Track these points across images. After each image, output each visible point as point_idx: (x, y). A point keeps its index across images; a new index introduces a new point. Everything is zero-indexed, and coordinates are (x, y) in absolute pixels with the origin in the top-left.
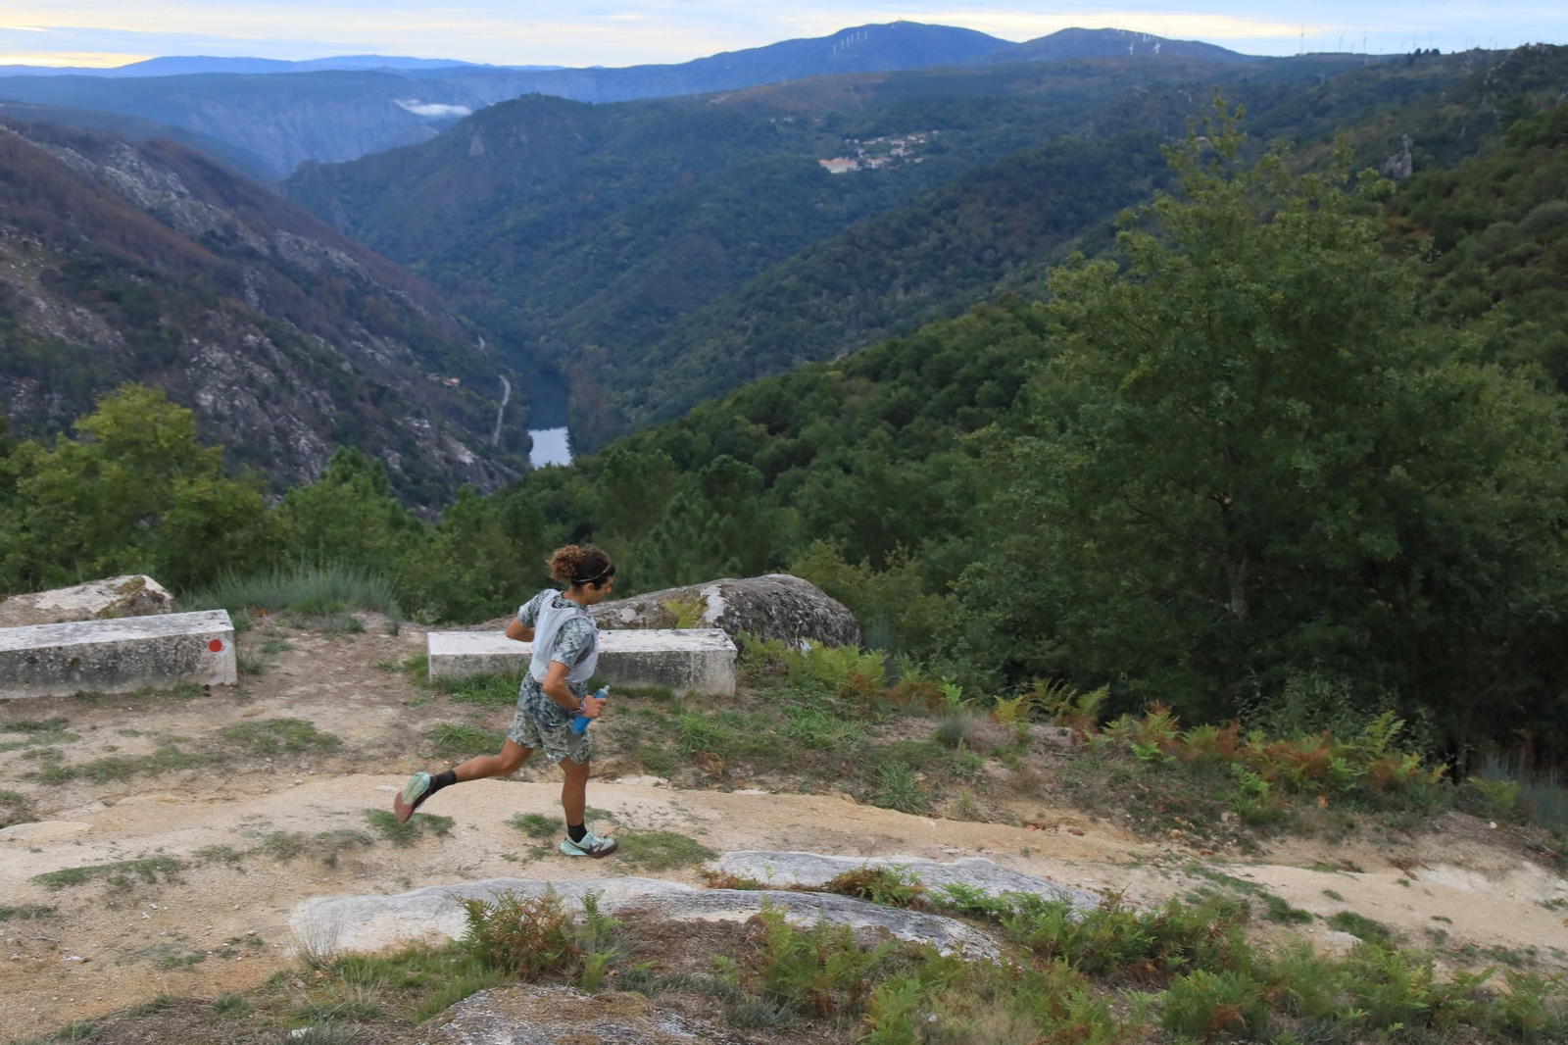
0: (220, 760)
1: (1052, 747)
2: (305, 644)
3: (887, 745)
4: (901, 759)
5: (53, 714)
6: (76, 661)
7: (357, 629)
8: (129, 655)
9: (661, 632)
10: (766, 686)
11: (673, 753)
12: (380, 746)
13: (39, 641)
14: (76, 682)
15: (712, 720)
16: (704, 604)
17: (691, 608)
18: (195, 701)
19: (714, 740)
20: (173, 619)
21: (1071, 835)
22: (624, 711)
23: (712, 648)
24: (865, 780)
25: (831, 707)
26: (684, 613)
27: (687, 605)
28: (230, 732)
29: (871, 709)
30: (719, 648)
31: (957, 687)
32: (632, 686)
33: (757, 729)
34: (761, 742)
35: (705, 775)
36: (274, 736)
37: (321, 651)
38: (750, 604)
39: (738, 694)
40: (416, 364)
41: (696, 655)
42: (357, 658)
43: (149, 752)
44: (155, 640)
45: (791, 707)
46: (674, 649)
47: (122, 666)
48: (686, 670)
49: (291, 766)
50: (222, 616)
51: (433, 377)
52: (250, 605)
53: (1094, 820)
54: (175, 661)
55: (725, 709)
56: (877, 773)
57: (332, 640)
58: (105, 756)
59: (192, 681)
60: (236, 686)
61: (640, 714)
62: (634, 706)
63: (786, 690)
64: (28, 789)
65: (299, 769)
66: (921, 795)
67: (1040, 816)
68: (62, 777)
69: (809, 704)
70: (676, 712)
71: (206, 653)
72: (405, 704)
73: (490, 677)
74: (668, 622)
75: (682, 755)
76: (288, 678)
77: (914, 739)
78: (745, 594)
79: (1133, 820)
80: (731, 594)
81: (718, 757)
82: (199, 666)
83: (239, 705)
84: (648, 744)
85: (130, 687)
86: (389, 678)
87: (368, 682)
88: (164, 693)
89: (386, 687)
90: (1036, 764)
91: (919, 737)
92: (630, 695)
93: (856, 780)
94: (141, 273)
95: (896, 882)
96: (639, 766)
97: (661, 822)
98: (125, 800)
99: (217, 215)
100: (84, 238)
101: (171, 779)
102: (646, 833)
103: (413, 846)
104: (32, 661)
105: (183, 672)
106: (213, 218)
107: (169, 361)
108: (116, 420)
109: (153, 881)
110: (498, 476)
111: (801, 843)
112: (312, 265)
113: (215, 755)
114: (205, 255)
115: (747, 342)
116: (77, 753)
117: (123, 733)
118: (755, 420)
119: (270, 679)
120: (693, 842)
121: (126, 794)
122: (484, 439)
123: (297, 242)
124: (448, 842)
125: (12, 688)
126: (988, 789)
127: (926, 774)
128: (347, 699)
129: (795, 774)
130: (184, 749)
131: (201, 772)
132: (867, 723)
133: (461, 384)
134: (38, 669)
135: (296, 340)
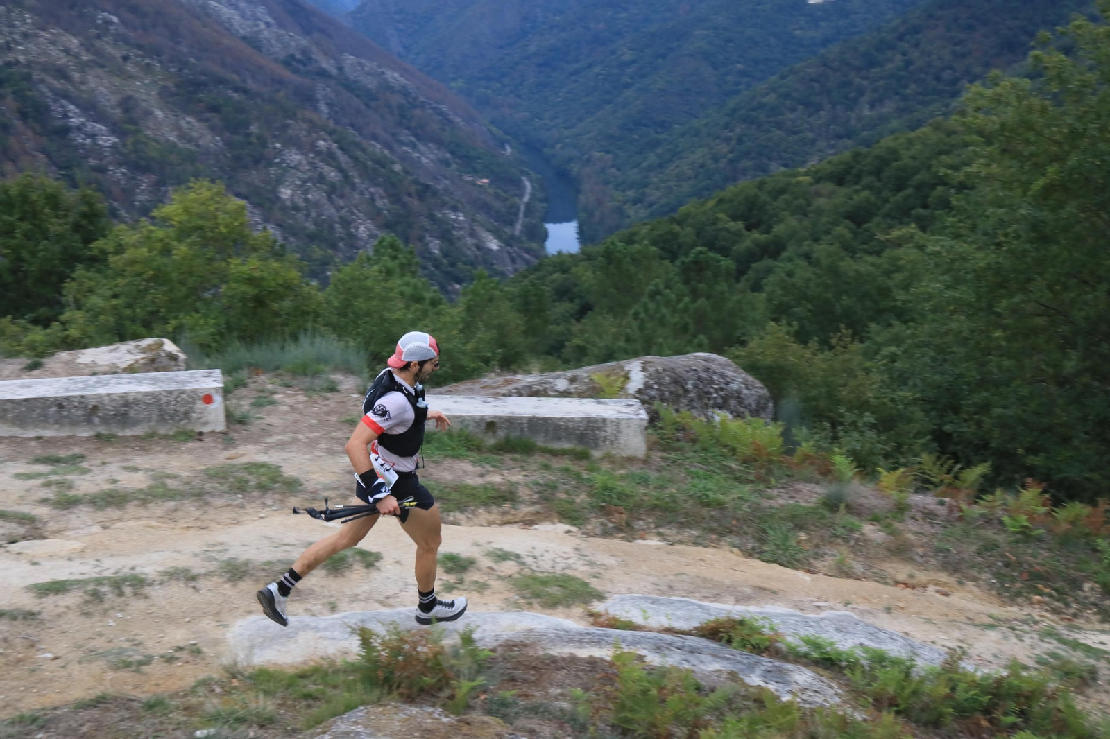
0: (200, 495)
1: (929, 515)
2: (287, 399)
3: (776, 506)
4: (786, 519)
5: (76, 450)
6: (95, 408)
7: (332, 389)
8: (138, 405)
9: (586, 400)
10: (676, 450)
11: (584, 505)
12: (334, 489)
13: (67, 390)
14: (95, 425)
15: (622, 478)
16: (627, 377)
17: (616, 381)
18: (190, 445)
19: (622, 496)
20: (177, 376)
21: (938, 595)
22: (546, 467)
23: (626, 416)
24: (753, 537)
25: (731, 471)
26: (610, 385)
27: (613, 378)
28: (211, 472)
29: (767, 474)
30: (633, 416)
31: (847, 458)
32: (556, 446)
33: (662, 487)
34: (663, 499)
35: (611, 525)
36: (247, 476)
37: (301, 406)
38: (668, 378)
39: (648, 457)
40: (454, 166)
41: (612, 422)
42: (329, 413)
43: (143, 486)
44: (160, 392)
45: (694, 470)
46: (594, 416)
47: (132, 413)
48: (603, 434)
49: (258, 502)
50: (215, 375)
51: (468, 178)
52: (250, 365)
53: (961, 583)
54: (175, 410)
55: (636, 469)
56: (764, 531)
57: (310, 397)
58: (108, 487)
59: (189, 427)
60: (224, 433)
61: (560, 471)
62: (557, 463)
63: (692, 454)
64: (42, 511)
65: (264, 505)
66: (802, 551)
67: (911, 576)
68: (69, 503)
69: (711, 468)
70: (592, 470)
71: (200, 405)
73: (435, 434)
74: (595, 392)
75: (593, 507)
76: (269, 428)
77: (802, 503)
78: (664, 370)
79: (998, 585)
80: (652, 369)
81: (623, 511)
82: (195, 415)
83: (225, 449)
84: (563, 496)
85: (139, 431)
87: (334, 434)
88: (166, 437)
90: (911, 530)
91: (806, 501)
92: (554, 453)
93: (745, 536)
94: (236, 89)
95: (756, 631)
96: (555, 515)
97: (562, 565)
98: (119, 525)
99: (297, 41)
100: (192, 60)
101: (158, 509)
102: (546, 574)
103: (343, 576)
104: (61, 406)
105: (181, 420)
106: (293, 44)
107: (257, 161)
108: (187, 211)
109: (121, 594)
110: (519, 261)
111: (684, 590)
112: (371, 83)
113: (196, 491)
114: (286, 74)
115: (731, 151)
116: (85, 484)
117: (126, 468)
118: (734, 218)
119: (254, 428)
120: (586, 584)
121: (120, 520)
122: (508, 230)
123: (360, 64)
124: (374, 574)
125: (44, 428)
126: (864, 550)
127: (808, 534)
128: (314, 447)
129: (690, 528)
130: (172, 484)
131: (182, 504)
132: (761, 487)
133: (491, 184)
134: (65, 413)
135: (358, 145)
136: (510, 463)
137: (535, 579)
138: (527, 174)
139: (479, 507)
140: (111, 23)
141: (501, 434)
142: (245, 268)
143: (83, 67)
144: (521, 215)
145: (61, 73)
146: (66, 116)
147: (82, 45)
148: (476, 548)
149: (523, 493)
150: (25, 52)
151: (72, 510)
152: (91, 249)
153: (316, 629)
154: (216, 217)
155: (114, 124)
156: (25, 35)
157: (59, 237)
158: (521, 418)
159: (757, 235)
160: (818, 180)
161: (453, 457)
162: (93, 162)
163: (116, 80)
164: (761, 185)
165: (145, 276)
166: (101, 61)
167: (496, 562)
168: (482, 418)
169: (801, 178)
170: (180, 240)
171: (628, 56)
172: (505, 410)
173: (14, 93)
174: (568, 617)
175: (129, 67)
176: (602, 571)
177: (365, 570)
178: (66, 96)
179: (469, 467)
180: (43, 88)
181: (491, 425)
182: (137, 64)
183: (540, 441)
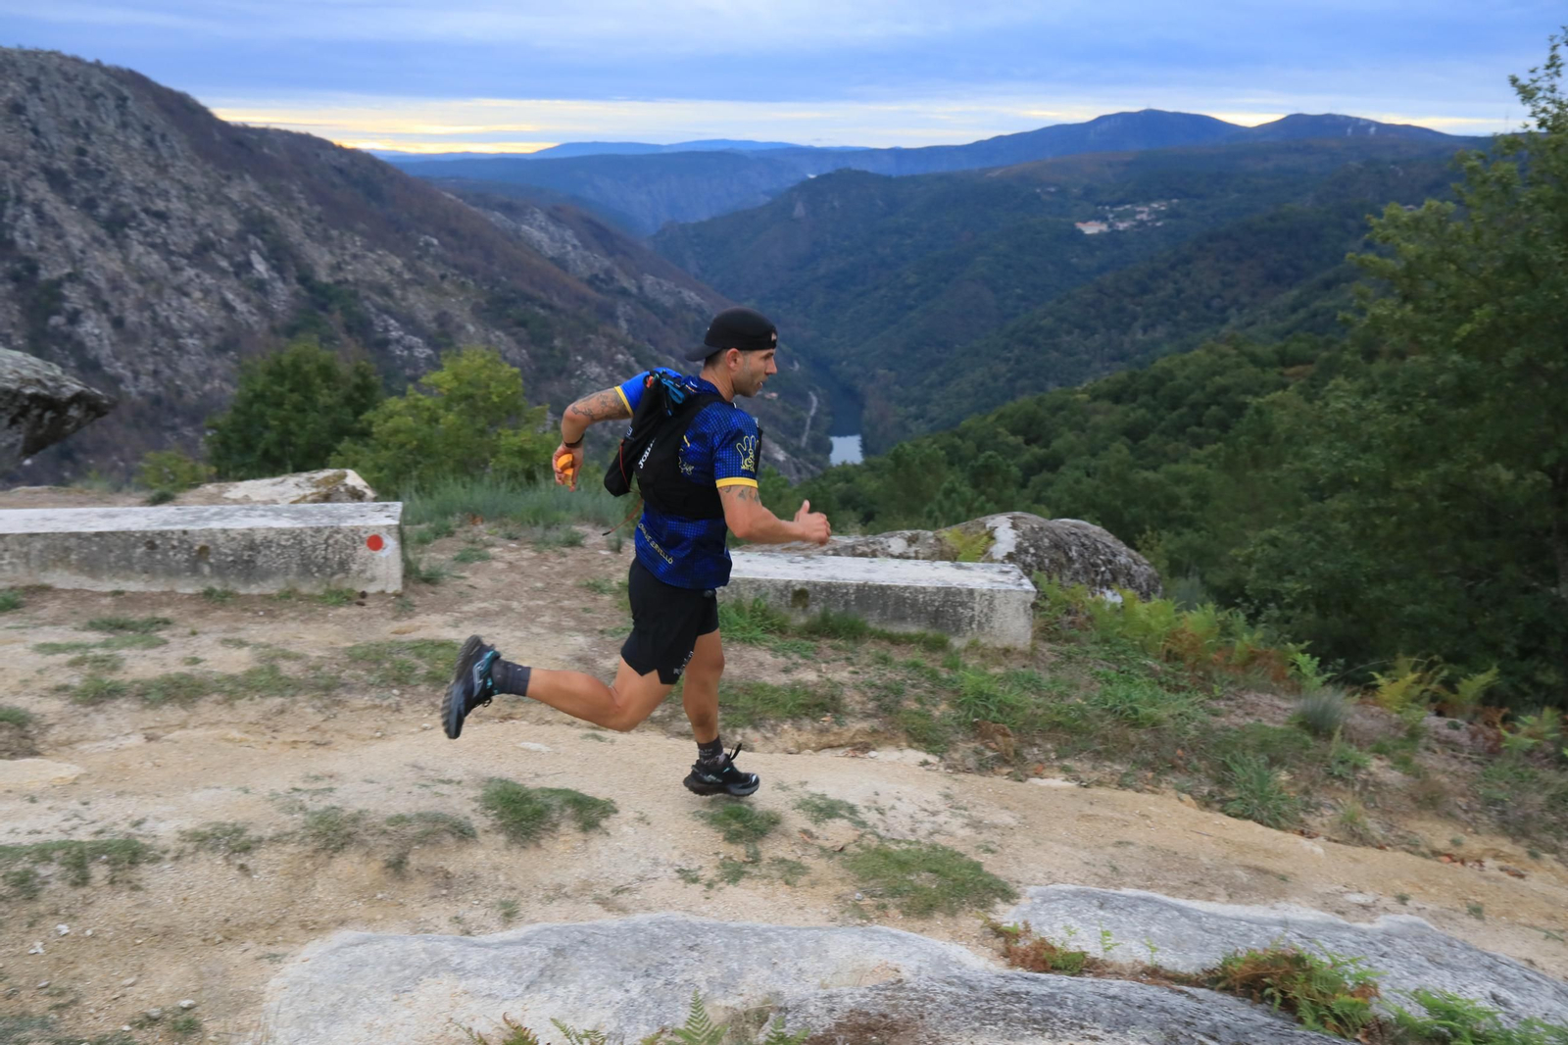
0: (327, 689)
1: (1447, 744)
2: (504, 553)
3: (1232, 728)
4: (1255, 749)
6: (204, 550)
7: (573, 542)
8: (270, 547)
9: (938, 563)
10: (1068, 640)
11: (948, 721)
13: (166, 523)
14: (204, 576)
15: (1000, 680)
16: (991, 537)
17: (974, 542)
18: (342, 611)
19: (1004, 708)
20: (336, 509)
21: (1504, 875)
22: (885, 661)
23: (1003, 587)
24: (1208, 776)
25: (1152, 673)
26: (967, 547)
27: (971, 538)
28: (358, 651)
29: (1204, 679)
30: (1013, 587)
31: (1313, 657)
32: (897, 629)
33: (1062, 696)
34: (1067, 714)
35: (989, 754)
36: (412, 660)
37: (524, 563)
38: (1046, 540)
39: (1034, 648)
41: (983, 595)
42: (564, 575)
43: (240, 670)
44: (301, 530)
45: (1101, 670)
46: (954, 584)
47: (260, 561)
48: (968, 613)
49: (425, 703)
50: (391, 509)
52: (464, 510)
53: (1534, 855)
54: (325, 558)
55: (1015, 666)
56: (1228, 769)
57: (540, 552)
59: (346, 585)
60: (398, 596)
61: (906, 666)
62: (899, 655)
63: (1093, 647)
66: (1287, 802)
67: (1456, 843)
68: (101, 695)
69: (1124, 667)
70: (954, 667)
71: (363, 551)
72: (602, 632)
75: (959, 724)
76: (470, 591)
77: (1265, 722)
78: (1041, 529)
80: (1025, 527)
81: (1009, 731)
82: (355, 567)
83: (395, 618)
84: (915, 706)
85: (271, 587)
86: (595, 600)
87: (566, 603)
88: (309, 598)
89: (585, 610)
90: (1436, 767)
91: (1272, 720)
92: (894, 640)
93: (1196, 775)
94: (543, 306)
95: (1334, 985)
96: (902, 736)
97: (928, 826)
98: (176, 734)
99: (601, 262)
100: (504, 279)
101: (249, 709)
102: (905, 846)
103: (539, 846)
104: (152, 546)
105: (333, 574)
106: (597, 265)
107: (560, 372)
108: (456, 376)
109: (83, 880)
110: (804, 471)
111: (1137, 874)
112: (668, 302)
113: (322, 682)
114: (590, 293)
115: (1010, 371)
116: (141, 664)
117: (225, 642)
118: (1014, 433)
119: (446, 592)
120: (977, 867)
121: (183, 726)
122: (794, 442)
123: (659, 284)
124: (597, 842)
125: (127, 578)
126: (1377, 798)
127: (1292, 773)
128: (532, 621)
129: (1113, 761)
130: (288, 668)
131: (294, 703)
132: (1201, 697)
133: (779, 398)
134: (159, 557)
135: (654, 359)
136: (829, 652)
137: (887, 855)
138: (814, 390)
139: (784, 721)
140: (432, 245)
141: (816, 609)
142: (515, 440)
143: (405, 285)
144: (807, 428)
145: (385, 291)
146: (386, 330)
147: (405, 265)
148: (780, 794)
149: (852, 699)
150: (353, 272)
151: (102, 706)
152: (360, 422)
153: (460, 971)
154: (488, 386)
155: (430, 337)
156: (355, 257)
157: (328, 409)
158: (846, 586)
159: (1036, 450)
160: (1095, 398)
161: (743, 640)
162: (408, 372)
163: (434, 297)
164: (1040, 402)
165: (408, 447)
166: (420, 280)
167: (816, 821)
168: (788, 584)
169: (1079, 396)
170: (448, 409)
171: (912, 279)
172: (822, 573)
173: (342, 308)
174: (955, 937)
175: (446, 286)
176: (997, 839)
177: (580, 836)
178: (387, 311)
179: (767, 658)
180: (367, 304)
181: (801, 595)
182: (453, 282)
183: (873, 622)
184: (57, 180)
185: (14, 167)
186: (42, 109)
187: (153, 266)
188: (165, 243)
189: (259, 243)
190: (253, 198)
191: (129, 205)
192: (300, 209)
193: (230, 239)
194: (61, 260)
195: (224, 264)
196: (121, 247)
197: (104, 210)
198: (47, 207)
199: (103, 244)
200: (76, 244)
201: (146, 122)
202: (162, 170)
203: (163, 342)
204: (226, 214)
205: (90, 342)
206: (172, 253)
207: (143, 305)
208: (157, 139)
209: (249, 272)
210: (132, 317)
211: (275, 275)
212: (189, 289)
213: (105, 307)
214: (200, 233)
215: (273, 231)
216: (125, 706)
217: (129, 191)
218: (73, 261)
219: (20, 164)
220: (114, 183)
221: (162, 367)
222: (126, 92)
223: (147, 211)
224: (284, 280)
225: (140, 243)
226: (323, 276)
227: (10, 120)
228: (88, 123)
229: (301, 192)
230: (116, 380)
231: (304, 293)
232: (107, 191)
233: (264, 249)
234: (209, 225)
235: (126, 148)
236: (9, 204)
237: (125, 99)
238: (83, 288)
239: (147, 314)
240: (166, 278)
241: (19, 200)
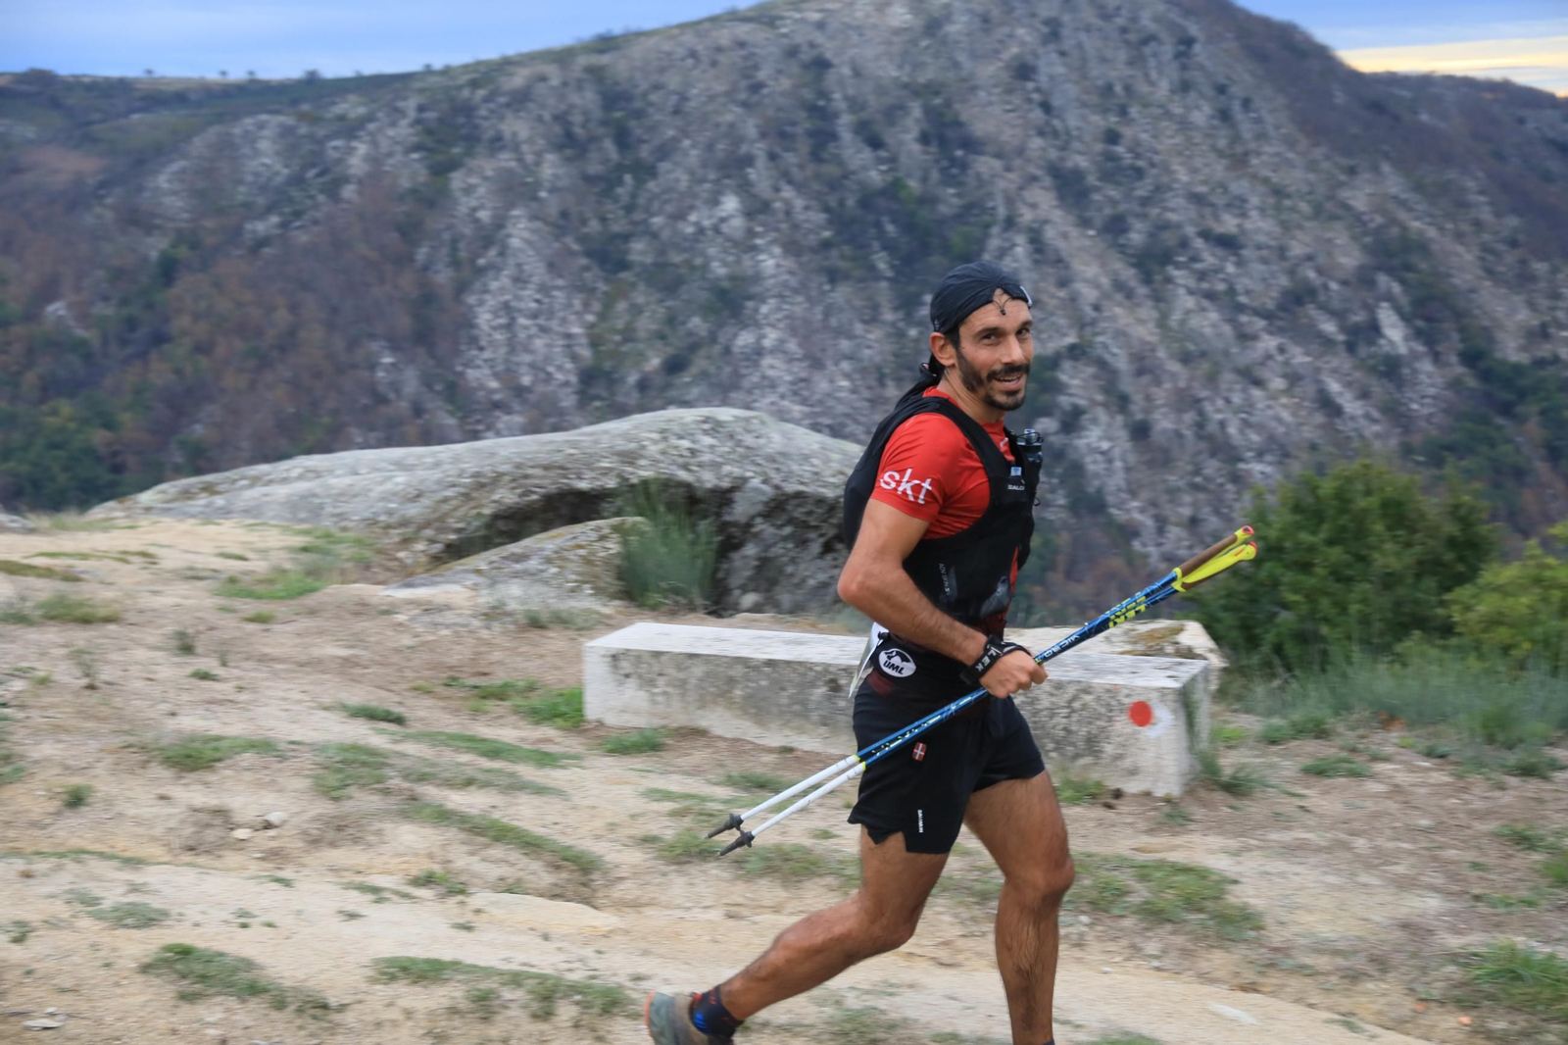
12: (1336, 953)
20: (1103, 660)
49: (1124, 942)
50: (1184, 668)
59: (1095, 776)
71: (1123, 725)
72: (1477, 898)
82: (1109, 749)
86: (1509, 856)
89: (1479, 866)
105: (1076, 756)
125: (801, 731)
128: (1370, 866)
151: (686, 867)
152: (1446, 605)
173: (1542, 413)
184: (1070, 187)
185: (1008, 169)
186: (1060, 70)
187: (1208, 331)
188: (1231, 291)
189: (1396, 288)
190: (1391, 206)
191: (1179, 226)
192: (1478, 224)
193: (1345, 283)
194: (1062, 321)
195: (1329, 327)
196: (1158, 298)
197: (1137, 237)
198: (1050, 233)
199: (1129, 294)
200: (1089, 294)
201: (1222, 80)
202: (1239, 161)
203: (1212, 467)
204: (1340, 236)
205: (1093, 465)
206: (1241, 308)
207: (1186, 401)
208: (1236, 107)
209: (1371, 343)
210: (1164, 422)
211: (1420, 348)
212: (1264, 373)
213: (1122, 403)
214: (1291, 272)
215: (1423, 266)
216: (715, 872)
217: (1180, 202)
218: (1081, 324)
219: (1017, 162)
220: (1158, 189)
221: (1205, 512)
222: (1194, 29)
223: (1206, 235)
224: (1436, 358)
225: (1191, 292)
226: (1511, 350)
227: (1009, 91)
228: (1128, 88)
229: (1481, 192)
230: (1130, 532)
231: (1472, 382)
232: (1145, 202)
233: (1404, 301)
234: (1310, 258)
235: (1184, 125)
236: (995, 230)
237: (1188, 42)
238: (1091, 370)
239: (1189, 417)
240: (1226, 354)
241: (1010, 223)
